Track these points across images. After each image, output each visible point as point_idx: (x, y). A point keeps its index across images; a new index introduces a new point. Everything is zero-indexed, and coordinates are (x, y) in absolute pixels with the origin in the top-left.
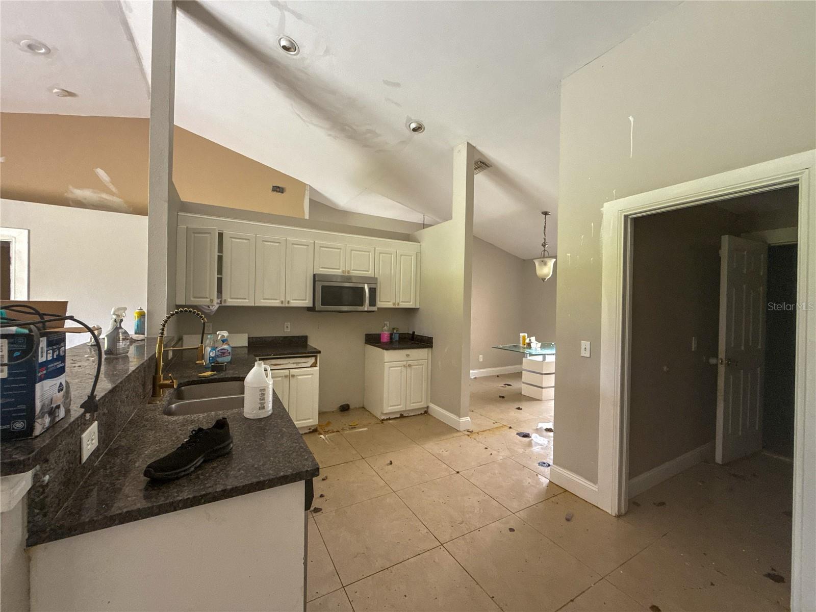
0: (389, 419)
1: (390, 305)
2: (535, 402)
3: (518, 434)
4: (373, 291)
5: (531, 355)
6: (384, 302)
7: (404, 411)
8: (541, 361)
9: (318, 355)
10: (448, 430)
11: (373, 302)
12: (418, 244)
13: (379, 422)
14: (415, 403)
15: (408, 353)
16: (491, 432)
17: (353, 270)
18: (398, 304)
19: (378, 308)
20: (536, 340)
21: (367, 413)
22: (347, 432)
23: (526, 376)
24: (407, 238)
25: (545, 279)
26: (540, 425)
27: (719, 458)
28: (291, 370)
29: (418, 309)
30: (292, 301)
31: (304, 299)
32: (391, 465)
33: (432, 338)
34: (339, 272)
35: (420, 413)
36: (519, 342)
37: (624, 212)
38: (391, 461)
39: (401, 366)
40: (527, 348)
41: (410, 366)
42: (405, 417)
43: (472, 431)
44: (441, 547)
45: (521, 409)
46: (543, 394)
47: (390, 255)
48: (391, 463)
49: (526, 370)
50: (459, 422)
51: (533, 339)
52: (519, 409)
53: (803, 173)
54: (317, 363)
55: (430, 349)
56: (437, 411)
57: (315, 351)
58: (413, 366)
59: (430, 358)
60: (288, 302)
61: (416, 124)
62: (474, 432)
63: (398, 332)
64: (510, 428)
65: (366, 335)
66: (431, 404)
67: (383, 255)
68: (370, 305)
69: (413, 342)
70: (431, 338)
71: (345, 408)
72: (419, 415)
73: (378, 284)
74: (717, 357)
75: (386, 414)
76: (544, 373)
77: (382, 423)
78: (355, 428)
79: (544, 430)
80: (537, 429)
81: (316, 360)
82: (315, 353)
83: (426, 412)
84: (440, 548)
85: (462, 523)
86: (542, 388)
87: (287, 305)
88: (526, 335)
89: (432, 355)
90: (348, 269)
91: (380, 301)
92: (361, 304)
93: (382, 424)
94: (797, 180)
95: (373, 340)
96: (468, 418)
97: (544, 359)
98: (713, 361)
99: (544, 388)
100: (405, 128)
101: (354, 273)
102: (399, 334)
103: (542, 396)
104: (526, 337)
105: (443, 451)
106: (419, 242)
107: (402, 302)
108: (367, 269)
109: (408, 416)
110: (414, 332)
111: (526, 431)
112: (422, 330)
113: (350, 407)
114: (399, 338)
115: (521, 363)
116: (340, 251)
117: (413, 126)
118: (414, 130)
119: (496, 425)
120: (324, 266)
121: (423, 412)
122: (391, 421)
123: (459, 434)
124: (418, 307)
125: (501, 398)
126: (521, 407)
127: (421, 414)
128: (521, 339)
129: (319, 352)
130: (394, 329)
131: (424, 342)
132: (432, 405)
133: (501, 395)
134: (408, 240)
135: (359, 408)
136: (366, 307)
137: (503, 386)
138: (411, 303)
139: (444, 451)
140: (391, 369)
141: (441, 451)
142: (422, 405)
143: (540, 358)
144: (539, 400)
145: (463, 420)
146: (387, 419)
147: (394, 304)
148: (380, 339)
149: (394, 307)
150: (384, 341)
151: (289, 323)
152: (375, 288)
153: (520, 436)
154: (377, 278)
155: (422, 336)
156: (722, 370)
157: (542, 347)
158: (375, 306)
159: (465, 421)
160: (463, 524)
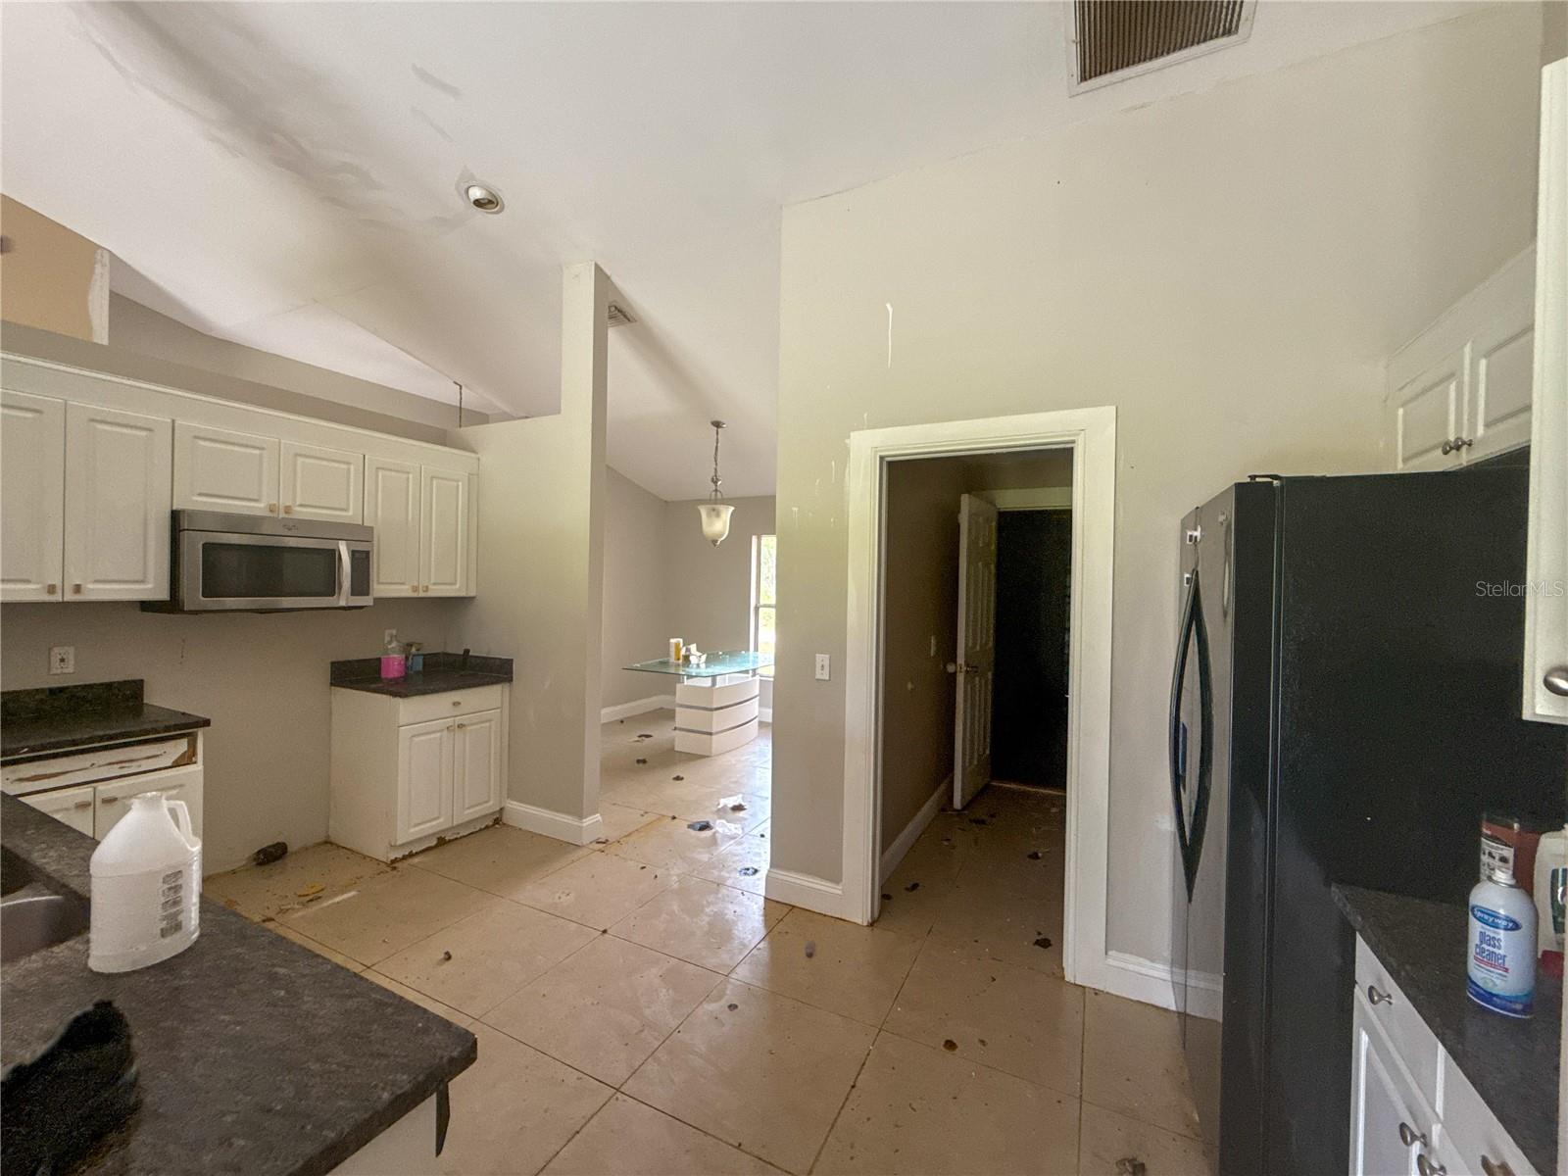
0: (411, 855)
1: (404, 591)
2: (699, 761)
3: (690, 826)
4: (362, 560)
5: (690, 677)
6: (391, 582)
7: (443, 831)
8: (709, 688)
9: (201, 733)
10: (554, 849)
11: (361, 585)
12: (473, 455)
13: (383, 867)
14: (473, 808)
15: (456, 700)
16: (642, 834)
17: (301, 505)
18: (427, 589)
19: (377, 600)
20: (698, 650)
21: (342, 852)
22: (300, 914)
23: (682, 717)
24: (441, 438)
25: (717, 541)
26: (723, 802)
27: (957, 803)
28: (101, 787)
29: (471, 599)
30: (91, 586)
31: (142, 578)
32: (448, 963)
33: (512, 660)
34: (260, 508)
35: (483, 827)
36: (668, 655)
37: (881, 451)
38: (447, 953)
39: (442, 731)
40: (684, 665)
41: (461, 726)
42: (450, 841)
43: (607, 840)
44: (619, 1095)
45: (682, 779)
46: (714, 746)
47: (405, 476)
48: (448, 957)
49: (682, 706)
50: (581, 827)
51: (693, 647)
52: (678, 778)
53: (1078, 435)
54: (194, 754)
55: (506, 686)
56: (525, 813)
57: (184, 721)
58: (469, 725)
59: (506, 704)
60: (78, 589)
61: (484, 192)
62: (611, 841)
63: (420, 652)
64: (674, 818)
65: (333, 663)
66: (509, 801)
67: (388, 473)
68: (354, 593)
69: (463, 673)
70: (510, 662)
71: (272, 856)
72: (481, 830)
73: (375, 542)
74: (955, 662)
75: (402, 845)
76: (715, 706)
77: (394, 868)
78: (320, 898)
79: (730, 811)
80: (719, 810)
81: (193, 746)
82: (185, 727)
83: (498, 821)
84: (617, 1099)
85: (642, 1031)
86: (711, 734)
87: (70, 597)
88: (681, 640)
89: (510, 695)
90: (285, 501)
91: (379, 583)
92: (331, 588)
93: (395, 872)
94: (1073, 442)
95: (358, 675)
96: (598, 817)
97: (714, 683)
98: (951, 668)
99: (717, 733)
100: (455, 193)
101: (302, 513)
102: (424, 655)
103: (711, 747)
104: (681, 645)
105: (560, 898)
106: (474, 452)
107: (435, 584)
108: (343, 506)
109: (456, 839)
110: (467, 651)
111: (702, 818)
112: (484, 644)
113: (289, 849)
114: (425, 665)
115: (674, 693)
116: (261, 455)
117: (476, 193)
118: (478, 203)
119: (647, 819)
120: (203, 491)
121: (491, 823)
122: (416, 860)
123: (580, 853)
124: (472, 594)
125: (641, 765)
126: (682, 776)
127: (487, 827)
128: (673, 650)
129: (206, 723)
130: (410, 645)
131: (494, 671)
132: (512, 805)
133: (640, 758)
134: (444, 444)
135: (319, 844)
136: (344, 599)
137: (637, 739)
138: (458, 586)
139: (564, 897)
140: (416, 739)
141: (557, 897)
142: (491, 806)
143: (708, 683)
144: (708, 757)
145: (587, 822)
146: (404, 858)
147: (415, 589)
148: (379, 671)
149: (415, 595)
150: (391, 676)
151: (71, 650)
152: (368, 553)
153: (694, 829)
154: (372, 528)
155: (484, 658)
156: (961, 678)
157: (708, 662)
158: (367, 593)
159: (593, 823)
160: (646, 1032)
